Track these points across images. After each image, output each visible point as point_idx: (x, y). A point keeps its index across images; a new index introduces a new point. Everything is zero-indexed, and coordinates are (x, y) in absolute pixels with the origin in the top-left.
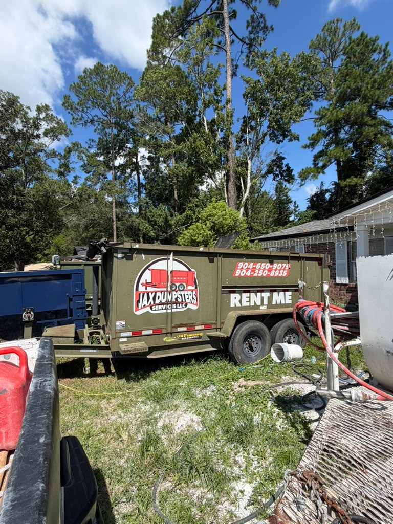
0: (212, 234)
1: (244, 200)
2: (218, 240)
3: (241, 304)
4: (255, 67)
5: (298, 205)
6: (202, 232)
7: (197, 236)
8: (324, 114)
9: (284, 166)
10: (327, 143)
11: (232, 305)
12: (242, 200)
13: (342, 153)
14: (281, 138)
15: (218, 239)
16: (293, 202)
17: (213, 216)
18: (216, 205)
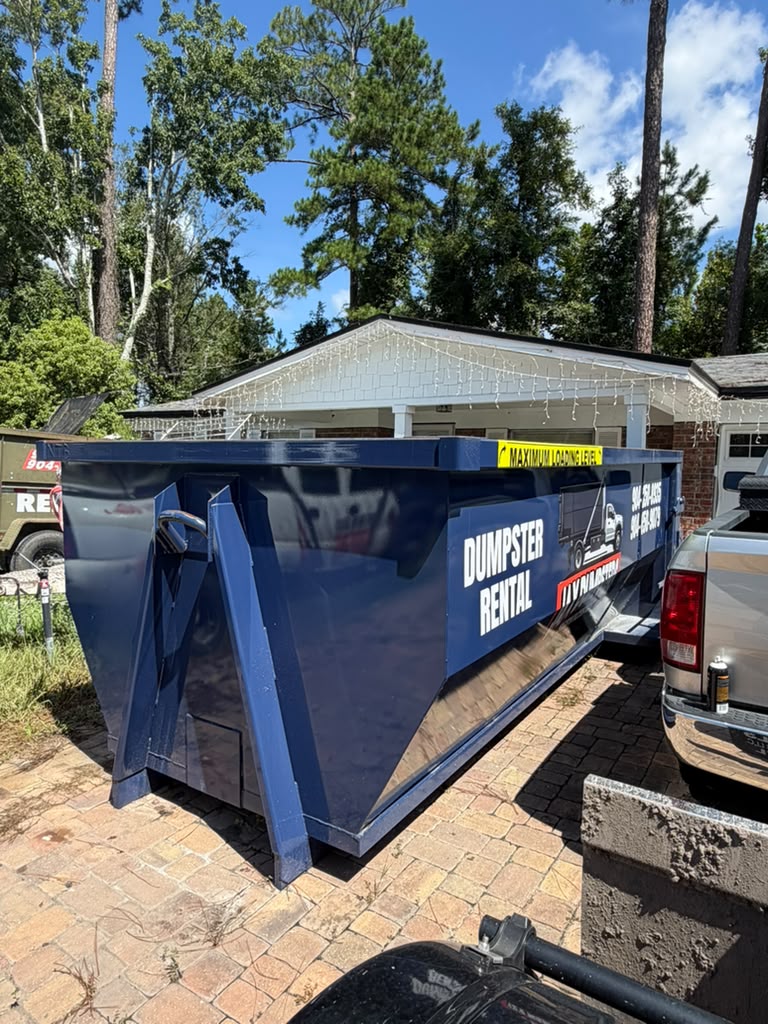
0: (48, 390)
1: (134, 321)
2: (62, 405)
3: (35, 509)
4: (170, 29)
5: (285, 340)
6: (23, 383)
7: (10, 392)
8: (326, 163)
9: (229, 261)
10: (332, 225)
11: (20, 509)
12: (129, 320)
13: (351, 255)
14: (230, 197)
15: (61, 402)
16: (276, 332)
17: (54, 350)
18: (61, 327)
